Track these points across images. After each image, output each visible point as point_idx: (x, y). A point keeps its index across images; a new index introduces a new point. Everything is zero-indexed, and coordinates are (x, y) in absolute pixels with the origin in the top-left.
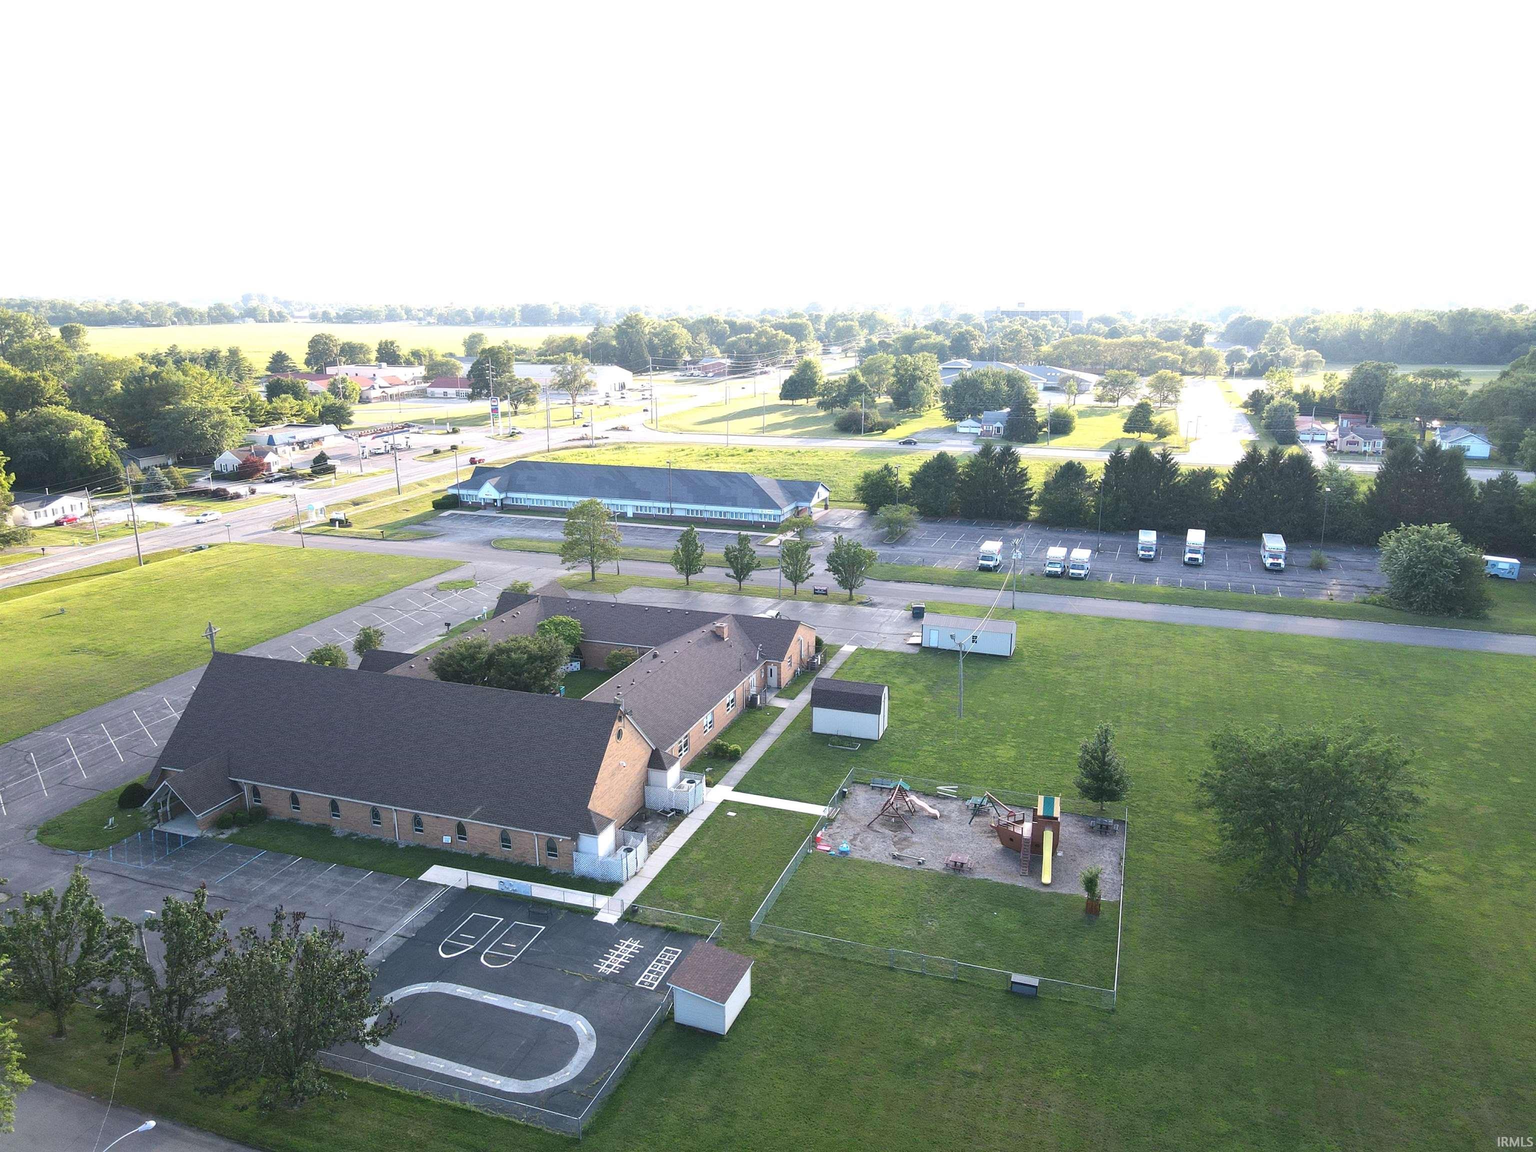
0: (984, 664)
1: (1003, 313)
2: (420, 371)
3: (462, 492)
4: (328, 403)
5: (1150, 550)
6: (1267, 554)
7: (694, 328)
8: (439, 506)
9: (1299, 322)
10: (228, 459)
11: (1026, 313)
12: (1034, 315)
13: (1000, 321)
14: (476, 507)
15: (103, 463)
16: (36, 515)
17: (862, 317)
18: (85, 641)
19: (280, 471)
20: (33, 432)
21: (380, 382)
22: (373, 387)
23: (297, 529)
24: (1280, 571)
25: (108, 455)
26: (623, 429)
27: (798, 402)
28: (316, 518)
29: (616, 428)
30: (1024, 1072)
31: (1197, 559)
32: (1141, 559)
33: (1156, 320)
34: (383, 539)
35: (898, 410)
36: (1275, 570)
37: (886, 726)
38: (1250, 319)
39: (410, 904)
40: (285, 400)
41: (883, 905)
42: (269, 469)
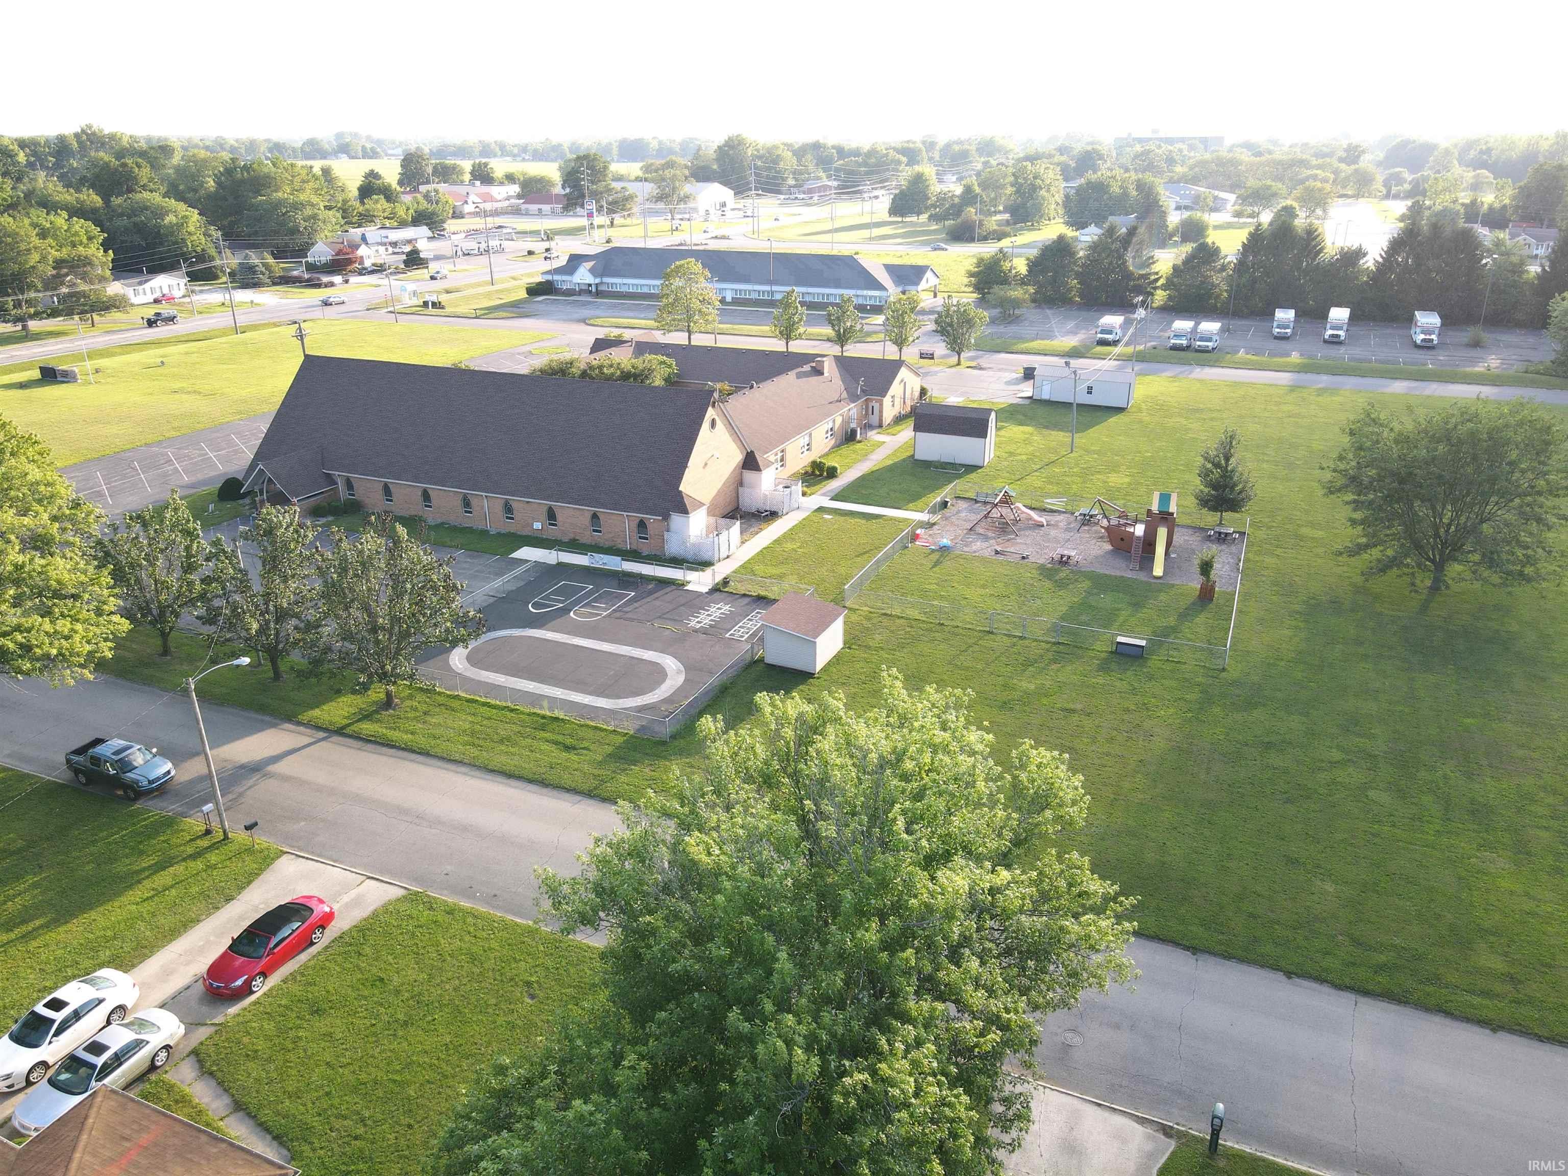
0: (1099, 414)
1: (1134, 139)
2: (515, 189)
3: (556, 277)
4: (421, 208)
5: (1287, 327)
6: (1418, 330)
7: (800, 152)
8: (535, 291)
9: (1469, 145)
10: (321, 252)
11: (1161, 139)
12: (1170, 141)
13: (1131, 146)
14: (570, 293)
15: (199, 249)
16: (136, 293)
17: (979, 143)
18: (185, 385)
19: (373, 265)
20: (129, 217)
21: (472, 198)
22: (466, 202)
23: (391, 309)
24: (1432, 348)
25: (203, 241)
26: (723, 237)
27: (908, 219)
28: (410, 302)
29: (716, 237)
30: (1127, 710)
31: (1338, 336)
32: (1276, 338)
33: (1306, 144)
34: (476, 318)
35: (1015, 223)
36: (1427, 346)
37: (992, 456)
38: (1414, 141)
39: (500, 574)
40: (377, 201)
41: (984, 587)
42: (361, 263)
